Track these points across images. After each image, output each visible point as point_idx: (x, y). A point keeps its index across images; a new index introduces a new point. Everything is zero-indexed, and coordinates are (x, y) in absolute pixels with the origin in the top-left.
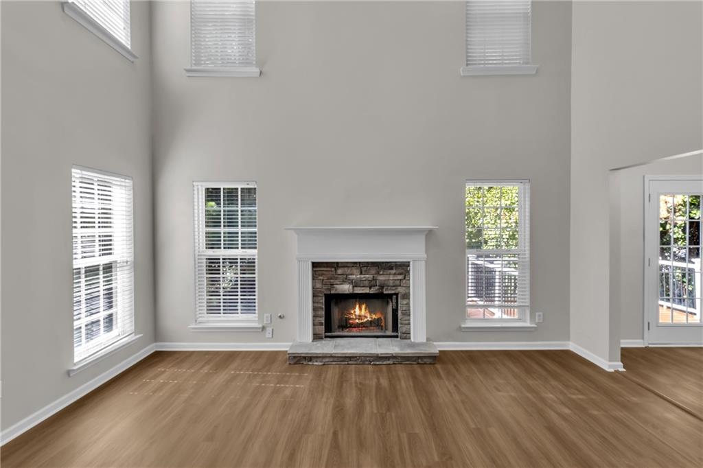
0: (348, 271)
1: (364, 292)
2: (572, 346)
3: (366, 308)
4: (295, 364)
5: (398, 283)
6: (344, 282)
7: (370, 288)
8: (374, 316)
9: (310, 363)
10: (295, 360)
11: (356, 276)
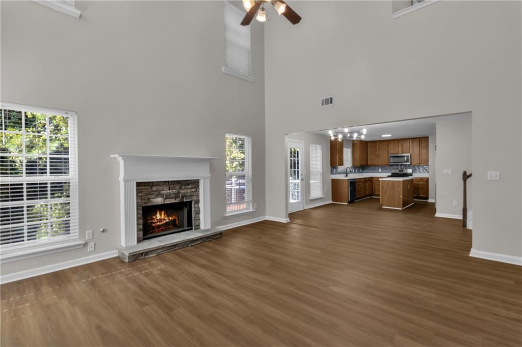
0: (161, 188)
1: (171, 202)
2: (267, 218)
3: (164, 214)
4: (134, 260)
5: (192, 194)
6: (157, 196)
7: (175, 199)
8: (171, 218)
9: (146, 257)
10: (135, 257)
11: (166, 192)
